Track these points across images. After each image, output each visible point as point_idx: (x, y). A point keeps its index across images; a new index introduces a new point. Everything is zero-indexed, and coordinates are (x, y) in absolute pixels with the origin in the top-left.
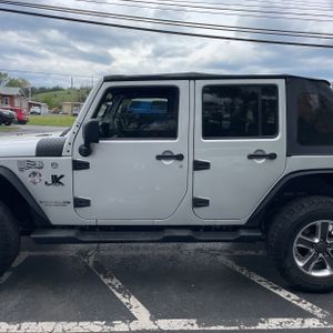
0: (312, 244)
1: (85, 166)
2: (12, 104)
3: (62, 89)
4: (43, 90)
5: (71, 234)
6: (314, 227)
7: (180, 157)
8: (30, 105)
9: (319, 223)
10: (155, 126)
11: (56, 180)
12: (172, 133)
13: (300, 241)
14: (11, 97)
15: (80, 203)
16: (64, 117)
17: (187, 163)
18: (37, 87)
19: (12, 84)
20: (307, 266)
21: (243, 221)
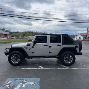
0: (67, 58)
1: (34, 47)
2: (7, 37)
3: (19, 32)
4: (14, 33)
5: (32, 57)
6: (67, 56)
7: (47, 46)
8: (11, 37)
9: (68, 55)
10: (43, 41)
11: (29, 49)
12: (46, 42)
13: (65, 58)
14: (7, 35)
15: (33, 53)
16: (20, 40)
17: (48, 47)
18: (12, 32)
19: (6, 31)
20: (66, 62)
21: (57, 55)
